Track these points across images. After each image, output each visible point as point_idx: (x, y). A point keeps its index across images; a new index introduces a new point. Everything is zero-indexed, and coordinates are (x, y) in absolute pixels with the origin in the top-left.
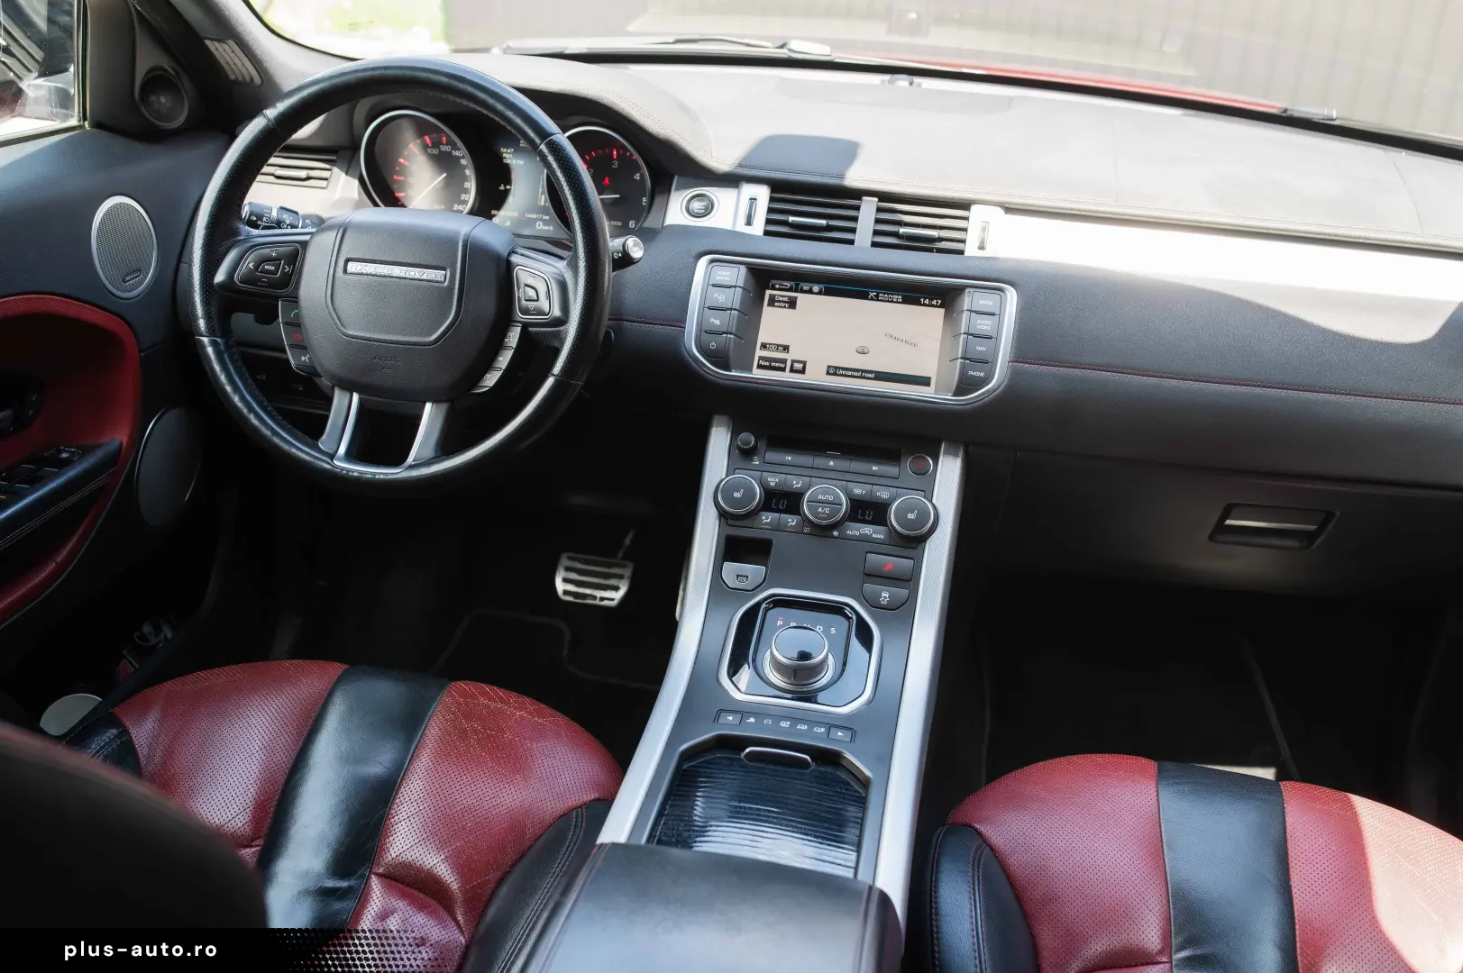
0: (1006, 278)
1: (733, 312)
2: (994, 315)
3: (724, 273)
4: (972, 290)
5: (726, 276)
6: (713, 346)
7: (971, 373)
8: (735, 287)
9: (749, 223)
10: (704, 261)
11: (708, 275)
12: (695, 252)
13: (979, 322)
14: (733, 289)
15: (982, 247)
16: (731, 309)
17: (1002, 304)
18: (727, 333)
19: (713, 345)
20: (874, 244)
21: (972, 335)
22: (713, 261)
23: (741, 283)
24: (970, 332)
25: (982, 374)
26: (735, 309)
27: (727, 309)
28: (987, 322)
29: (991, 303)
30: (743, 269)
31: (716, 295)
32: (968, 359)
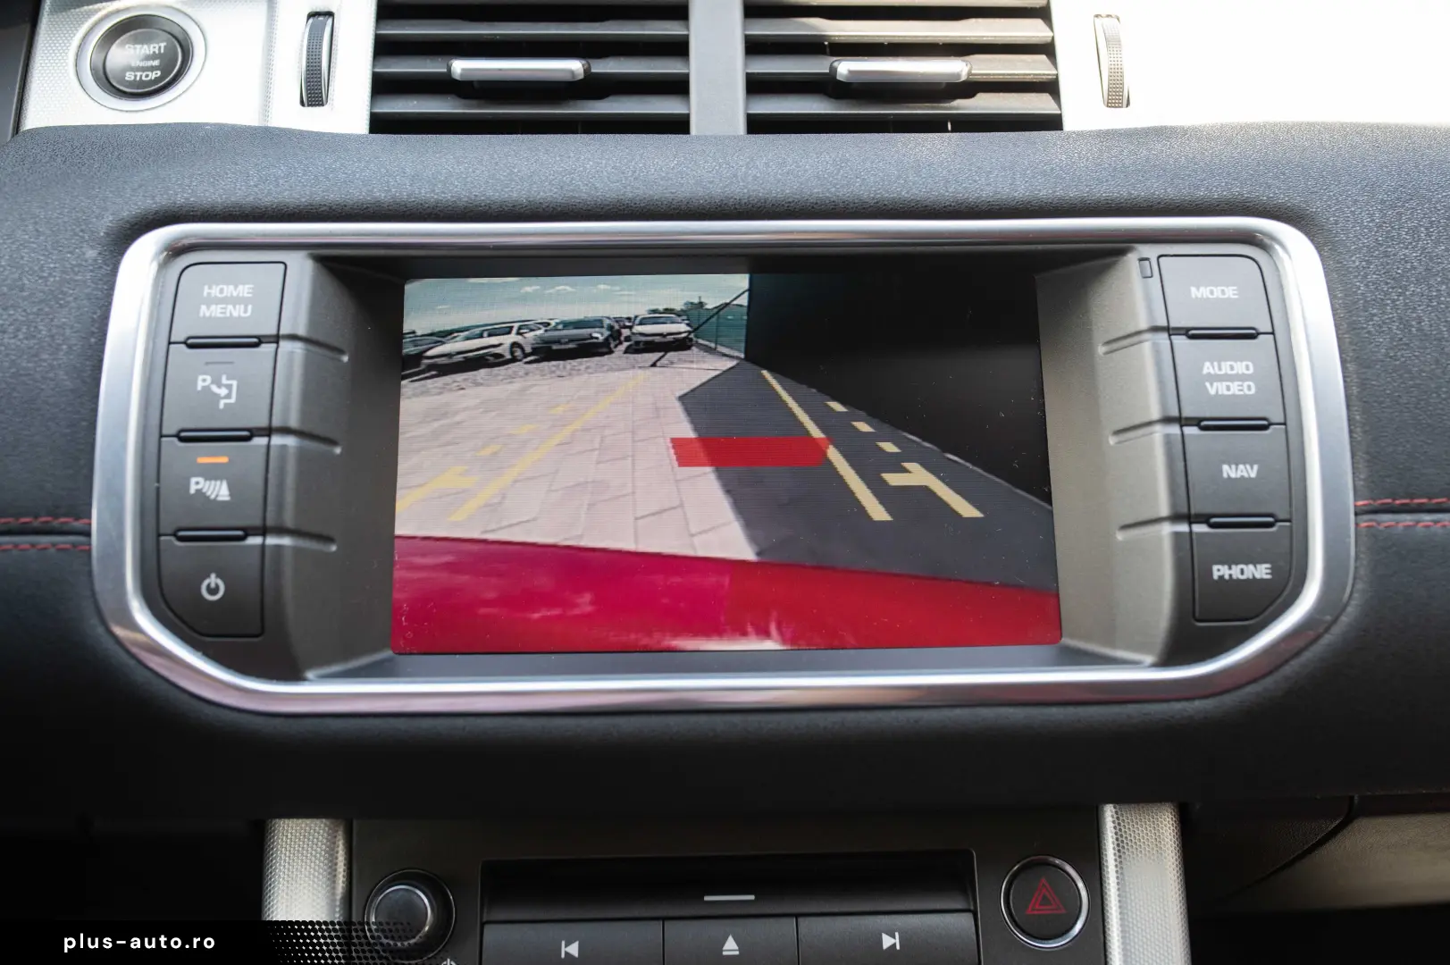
0: (1262, 194)
1: (277, 440)
2: (1250, 335)
3: (229, 290)
4: (1150, 251)
5: (235, 301)
6: (213, 591)
7: (1220, 571)
8: (276, 339)
9: (314, 94)
10: (144, 253)
11: (167, 303)
12: (106, 223)
13: (1208, 368)
14: (267, 349)
15: (1116, 97)
16: (268, 431)
17: (1270, 292)
18: (263, 531)
19: (213, 587)
20: (757, 125)
21: (1197, 422)
22: (176, 251)
23: (297, 319)
24: (1187, 413)
25: (1262, 571)
26: (285, 431)
27: (253, 433)
28: (1240, 368)
29: (1231, 292)
30: (301, 268)
31: (203, 381)
32: (1204, 519)
